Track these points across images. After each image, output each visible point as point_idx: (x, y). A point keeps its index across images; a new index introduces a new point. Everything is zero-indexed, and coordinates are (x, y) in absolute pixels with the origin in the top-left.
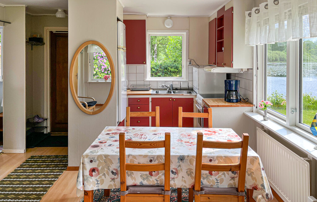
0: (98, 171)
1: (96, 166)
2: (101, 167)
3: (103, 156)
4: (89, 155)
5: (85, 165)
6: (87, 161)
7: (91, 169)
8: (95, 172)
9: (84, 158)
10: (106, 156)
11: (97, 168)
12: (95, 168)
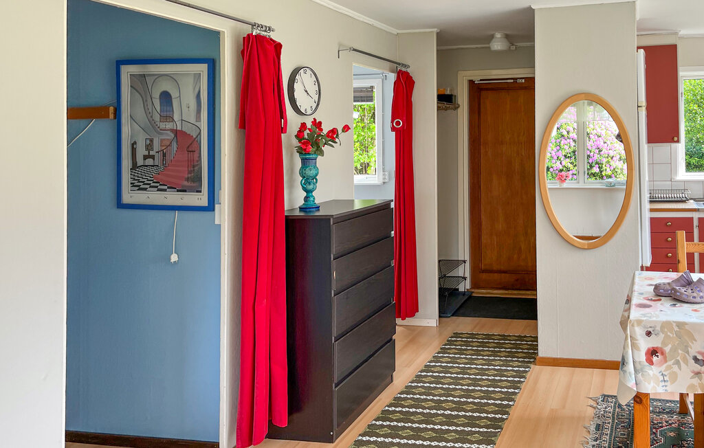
0: (663, 354)
1: (660, 346)
2: (670, 346)
3: (674, 324)
4: (643, 320)
5: (637, 340)
6: (639, 332)
7: (649, 350)
8: (657, 356)
9: (633, 326)
10: (680, 325)
11: (661, 348)
12: (657, 348)
